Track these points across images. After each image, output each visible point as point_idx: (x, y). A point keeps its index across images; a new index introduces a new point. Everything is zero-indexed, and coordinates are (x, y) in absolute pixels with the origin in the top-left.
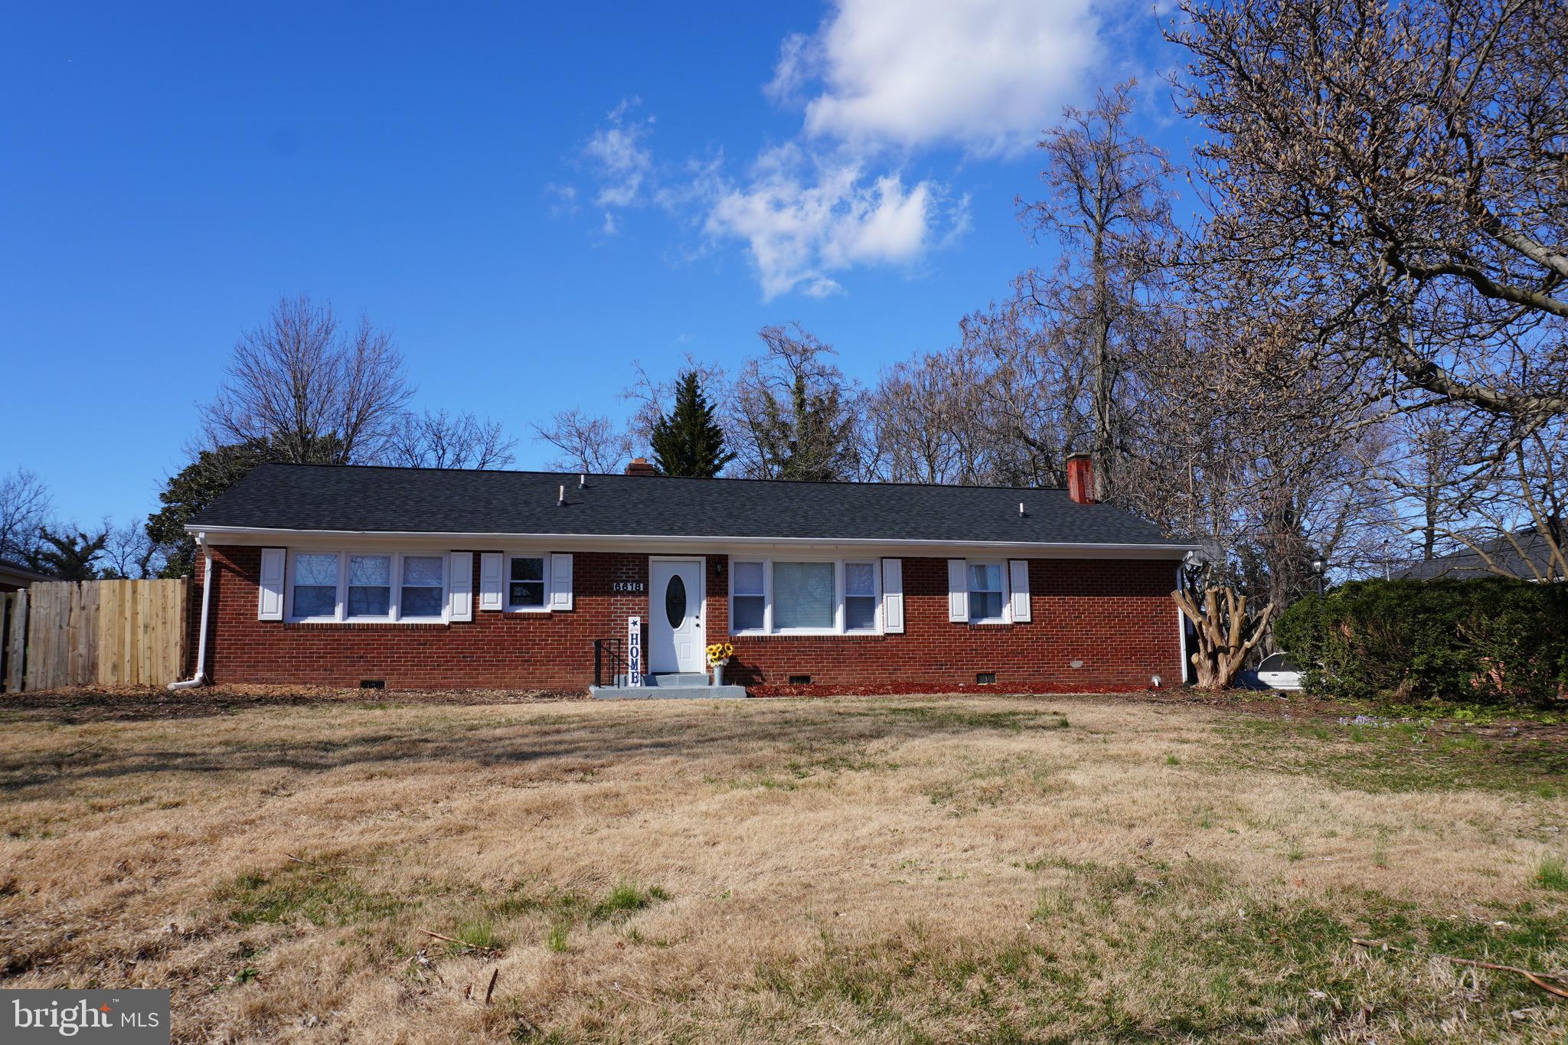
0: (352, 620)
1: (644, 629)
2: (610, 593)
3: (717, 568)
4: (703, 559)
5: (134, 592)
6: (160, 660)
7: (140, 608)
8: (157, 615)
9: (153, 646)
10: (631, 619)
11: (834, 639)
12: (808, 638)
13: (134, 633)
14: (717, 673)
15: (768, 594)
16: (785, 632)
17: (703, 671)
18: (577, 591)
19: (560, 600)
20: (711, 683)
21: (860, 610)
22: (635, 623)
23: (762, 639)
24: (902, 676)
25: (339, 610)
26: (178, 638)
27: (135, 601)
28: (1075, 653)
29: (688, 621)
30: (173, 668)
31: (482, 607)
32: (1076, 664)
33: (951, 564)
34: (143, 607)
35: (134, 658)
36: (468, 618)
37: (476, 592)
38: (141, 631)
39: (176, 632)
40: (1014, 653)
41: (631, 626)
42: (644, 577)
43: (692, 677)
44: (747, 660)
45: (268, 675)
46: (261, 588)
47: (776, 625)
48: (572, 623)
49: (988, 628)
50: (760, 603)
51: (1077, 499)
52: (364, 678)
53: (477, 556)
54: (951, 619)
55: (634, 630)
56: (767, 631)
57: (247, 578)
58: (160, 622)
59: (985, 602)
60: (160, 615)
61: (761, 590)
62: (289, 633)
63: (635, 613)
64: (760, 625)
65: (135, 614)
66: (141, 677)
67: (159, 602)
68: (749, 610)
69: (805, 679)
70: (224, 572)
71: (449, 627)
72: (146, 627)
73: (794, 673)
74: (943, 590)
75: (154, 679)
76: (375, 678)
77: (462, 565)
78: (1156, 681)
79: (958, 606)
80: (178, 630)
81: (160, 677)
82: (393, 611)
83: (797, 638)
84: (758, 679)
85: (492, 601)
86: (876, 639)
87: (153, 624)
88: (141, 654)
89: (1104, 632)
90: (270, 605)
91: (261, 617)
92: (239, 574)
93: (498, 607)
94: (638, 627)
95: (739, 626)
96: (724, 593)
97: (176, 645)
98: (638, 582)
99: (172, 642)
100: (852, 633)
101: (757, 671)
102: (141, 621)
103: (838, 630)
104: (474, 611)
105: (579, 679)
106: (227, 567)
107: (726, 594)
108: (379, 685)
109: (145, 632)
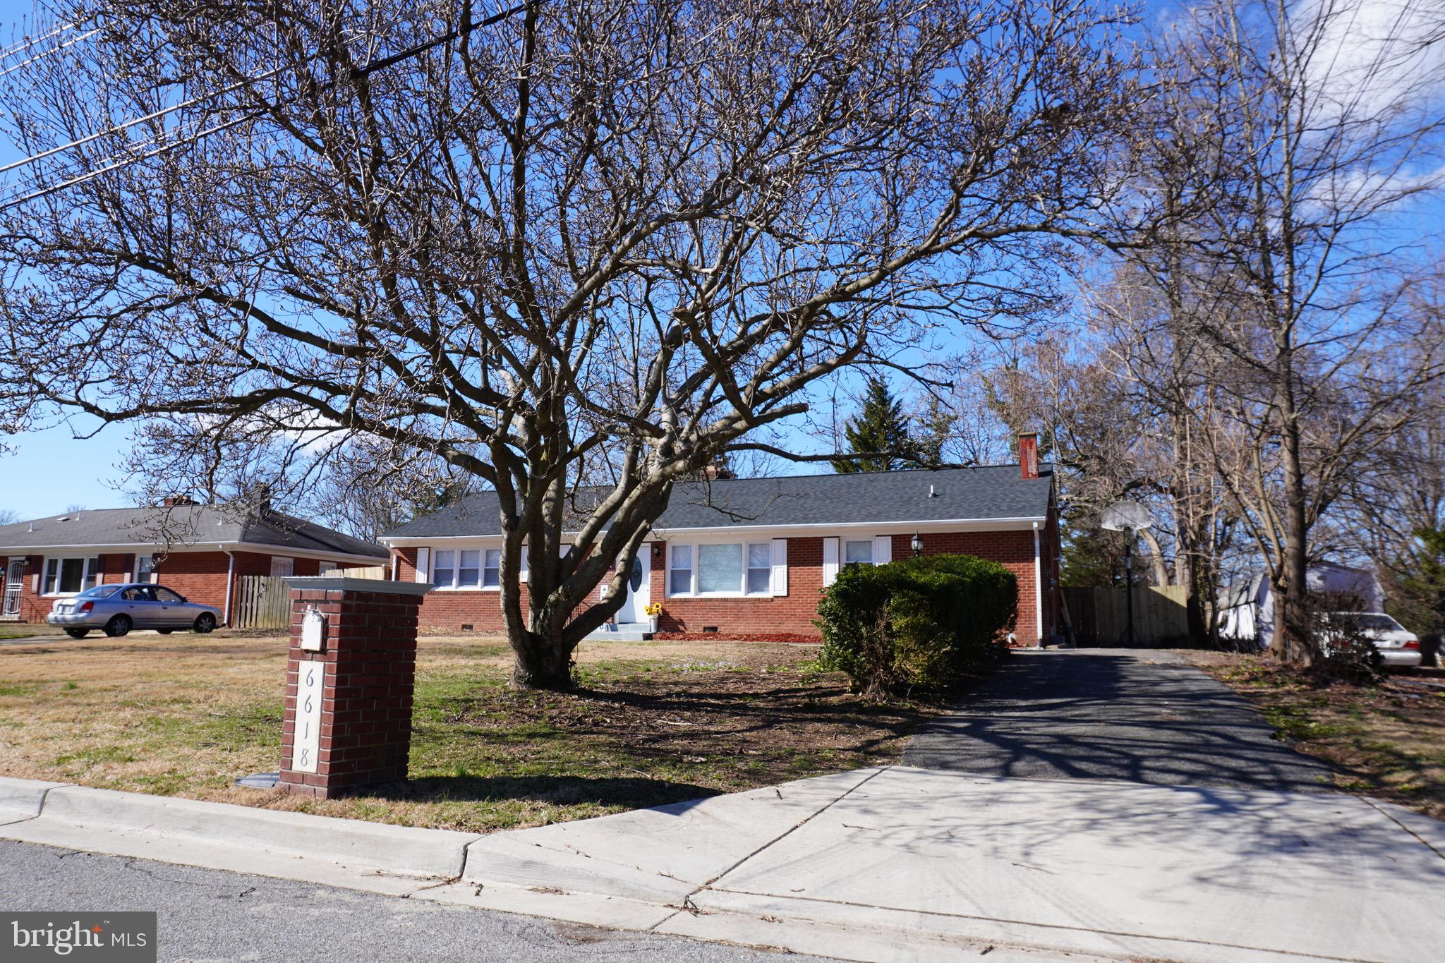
0: (461, 589)
3: (659, 551)
4: (649, 545)
10: (602, 587)
11: (738, 600)
12: (720, 600)
14: (654, 623)
15: (694, 569)
16: (705, 595)
17: (646, 621)
20: (650, 629)
21: (758, 578)
22: (605, 589)
23: (686, 600)
24: (785, 628)
25: (454, 581)
29: (643, 586)
31: (521, 580)
33: (826, 541)
41: (602, 591)
43: (638, 626)
44: (675, 614)
46: (417, 571)
47: (701, 589)
50: (688, 574)
52: (464, 623)
54: (825, 585)
55: (604, 594)
56: (691, 595)
57: (411, 565)
61: (690, 565)
62: (430, 596)
63: (605, 583)
64: (688, 590)
68: (679, 580)
69: (715, 629)
70: (402, 562)
73: (707, 625)
74: (819, 561)
76: (468, 623)
82: (480, 582)
83: (712, 600)
84: (681, 628)
86: (766, 600)
92: (408, 564)
94: (607, 592)
95: (674, 591)
96: (663, 567)
100: (750, 595)
101: (682, 623)
103: (741, 594)
106: (404, 560)
107: (663, 568)
108: (471, 627)
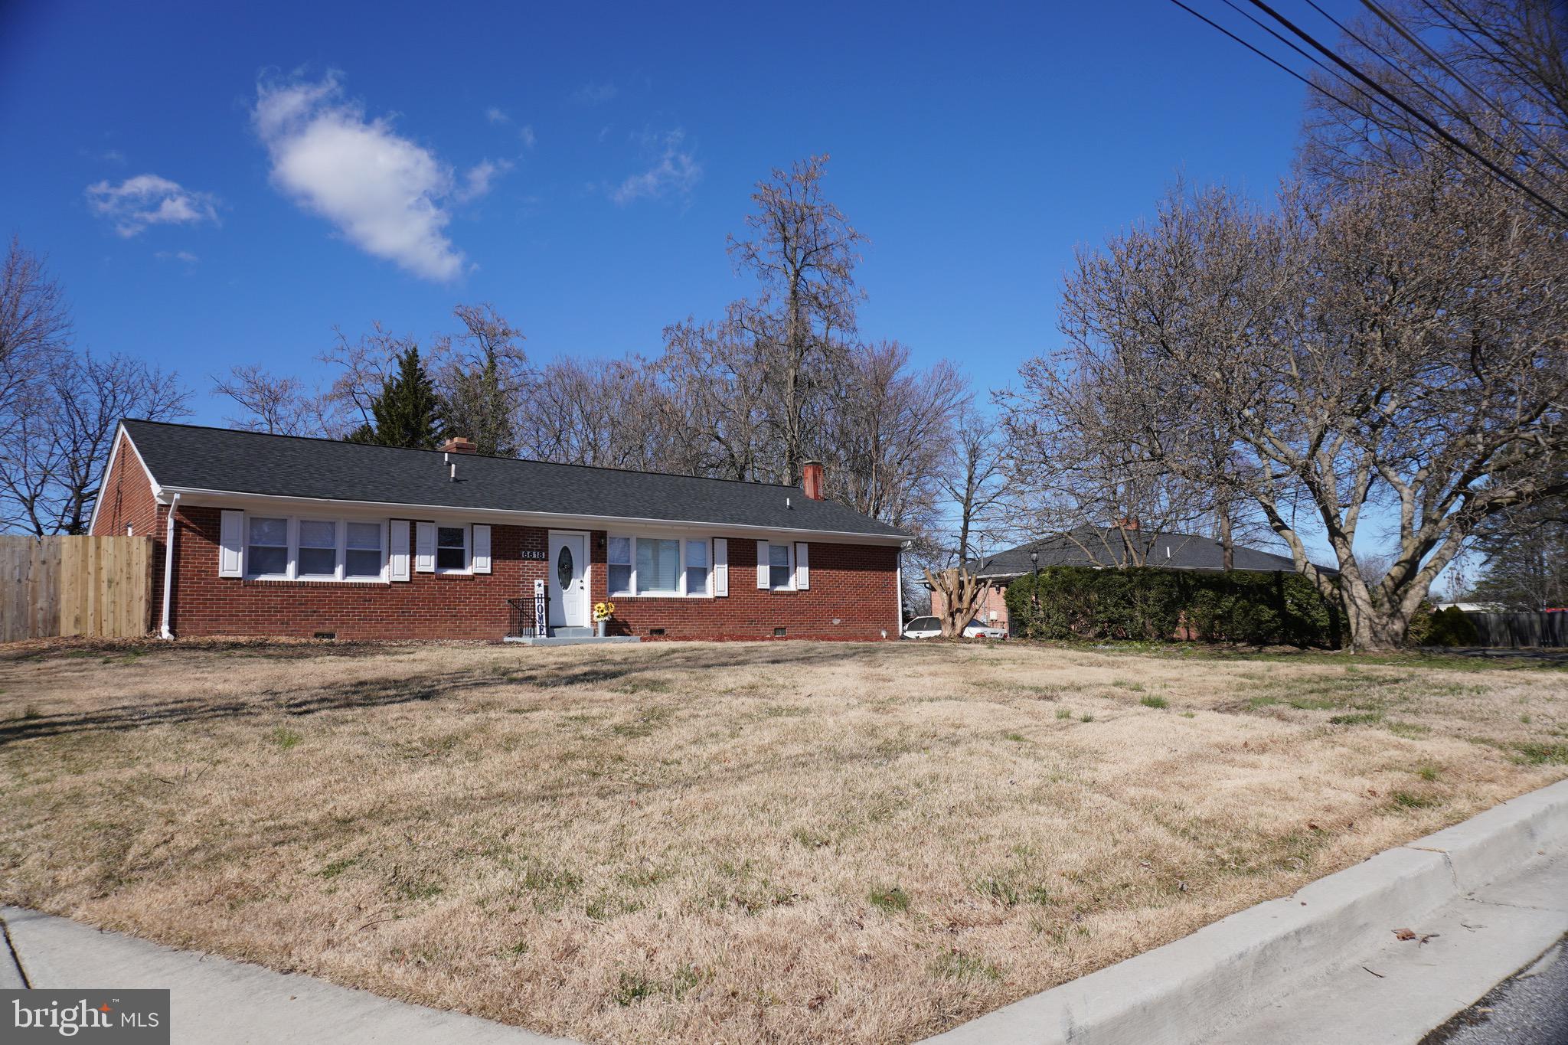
0: (302, 579)
1: (546, 589)
2: (519, 558)
3: (599, 543)
4: (588, 535)
5: (98, 548)
6: (124, 614)
7: (104, 563)
8: (122, 571)
9: (117, 600)
10: (536, 582)
11: (681, 600)
12: (663, 599)
13: (98, 588)
14: (601, 627)
15: (633, 563)
16: (644, 594)
17: (587, 624)
18: (495, 556)
19: (481, 564)
20: (595, 633)
21: (697, 577)
22: (540, 585)
23: (629, 600)
24: (725, 630)
25: (291, 567)
26: (143, 592)
27: (98, 556)
28: (836, 613)
29: (575, 583)
30: (136, 621)
31: (418, 569)
32: (836, 622)
33: (759, 544)
34: (106, 563)
35: (98, 612)
36: (407, 578)
37: (413, 555)
38: (105, 586)
39: (141, 588)
40: (798, 613)
41: (536, 588)
42: (544, 547)
43: (578, 630)
44: (623, 616)
45: (228, 628)
46: (221, 547)
47: (639, 590)
48: (489, 585)
49: (782, 594)
50: (628, 570)
51: (812, 496)
52: (317, 630)
53: (413, 524)
54: (759, 587)
55: (539, 591)
56: (632, 593)
57: (207, 537)
58: (124, 576)
59: (780, 575)
60: (125, 570)
61: (629, 560)
62: (248, 589)
63: (539, 577)
64: (628, 588)
65: (99, 569)
66: (104, 630)
67: (124, 557)
68: (620, 576)
69: (662, 632)
70: (184, 531)
71: (390, 586)
72: (110, 582)
73: (653, 627)
74: (754, 563)
75: (118, 631)
76: (326, 630)
77: (401, 531)
78: (884, 634)
79: (763, 575)
80: (143, 586)
81: (124, 630)
82: (339, 570)
83: (655, 599)
84: (629, 631)
85: (426, 563)
86: (708, 601)
87: (117, 578)
88: (104, 609)
89: (853, 598)
90: (230, 563)
91: (221, 574)
92: (200, 534)
93: (432, 569)
94: (542, 588)
95: (613, 591)
96: (604, 561)
97: (141, 599)
98: (541, 551)
99: (136, 597)
100: (692, 596)
101: (628, 625)
102: (104, 576)
103: (681, 592)
104: (411, 573)
105: (495, 631)
106: (187, 527)
108: (331, 636)
109: (110, 587)
